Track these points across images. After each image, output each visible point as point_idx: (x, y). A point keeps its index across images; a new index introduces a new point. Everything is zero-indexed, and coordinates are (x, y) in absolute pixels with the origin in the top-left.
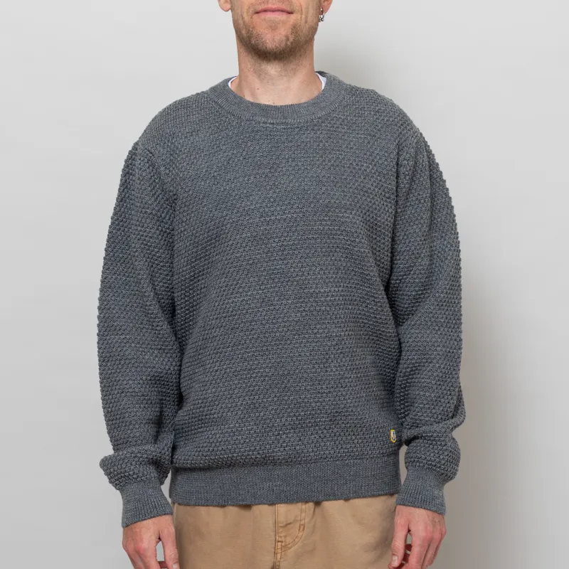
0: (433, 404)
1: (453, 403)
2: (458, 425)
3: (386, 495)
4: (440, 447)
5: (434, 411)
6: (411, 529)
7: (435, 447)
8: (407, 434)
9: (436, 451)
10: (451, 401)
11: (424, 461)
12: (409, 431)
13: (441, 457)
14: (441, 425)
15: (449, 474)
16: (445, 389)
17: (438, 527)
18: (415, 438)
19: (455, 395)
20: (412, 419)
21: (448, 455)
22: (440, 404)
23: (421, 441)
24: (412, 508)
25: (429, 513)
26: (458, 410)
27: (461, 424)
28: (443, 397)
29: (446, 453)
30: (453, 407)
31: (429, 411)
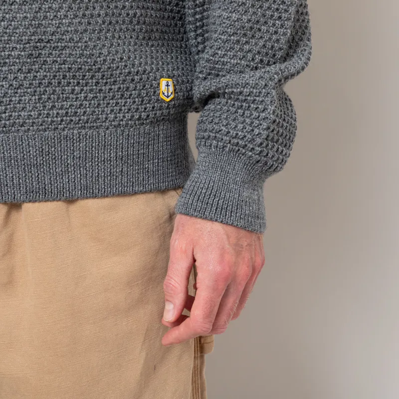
0: (245, 35)
1: (285, 34)
2: (293, 75)
3: (151, 192)
4: (255, 114)
5: (247, 47)
6: (196, 258)
7: (247, 113)
8: (200, 89)
9: (248, 120)
10: (281, 31)
11: (225, 138)
12: (204, 83)
13: (256, 131)
14: (258, 74)
15: (270, 162)
16: (269, 8)
17: (246, 255)
18: (212, 96)
19: (288, 19)
20: (208, 61)
21: (268, 128)
22: (258, 35)
23: (223, 101)
24: (199, 220)
25: (230, 229)
26: (297, 45)
27: (298, 73)
28: (266, 23)
29: (265, 125)
30: (283, 40)
31: (237, 47)
